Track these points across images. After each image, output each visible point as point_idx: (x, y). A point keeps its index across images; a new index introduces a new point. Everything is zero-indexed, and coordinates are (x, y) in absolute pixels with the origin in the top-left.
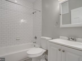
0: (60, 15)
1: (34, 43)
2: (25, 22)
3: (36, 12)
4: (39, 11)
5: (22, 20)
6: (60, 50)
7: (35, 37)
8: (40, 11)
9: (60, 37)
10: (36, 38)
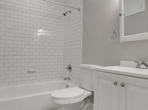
0: (120, 15)
1: (65, 79)
2: (48, 34)
3: (70, 12)
4: (76, 9)
5: (41, 30)
6: (116, 84)
7: (67, 67)
8: (79, 10)
9: (121, 62)
10: (70, 68)
